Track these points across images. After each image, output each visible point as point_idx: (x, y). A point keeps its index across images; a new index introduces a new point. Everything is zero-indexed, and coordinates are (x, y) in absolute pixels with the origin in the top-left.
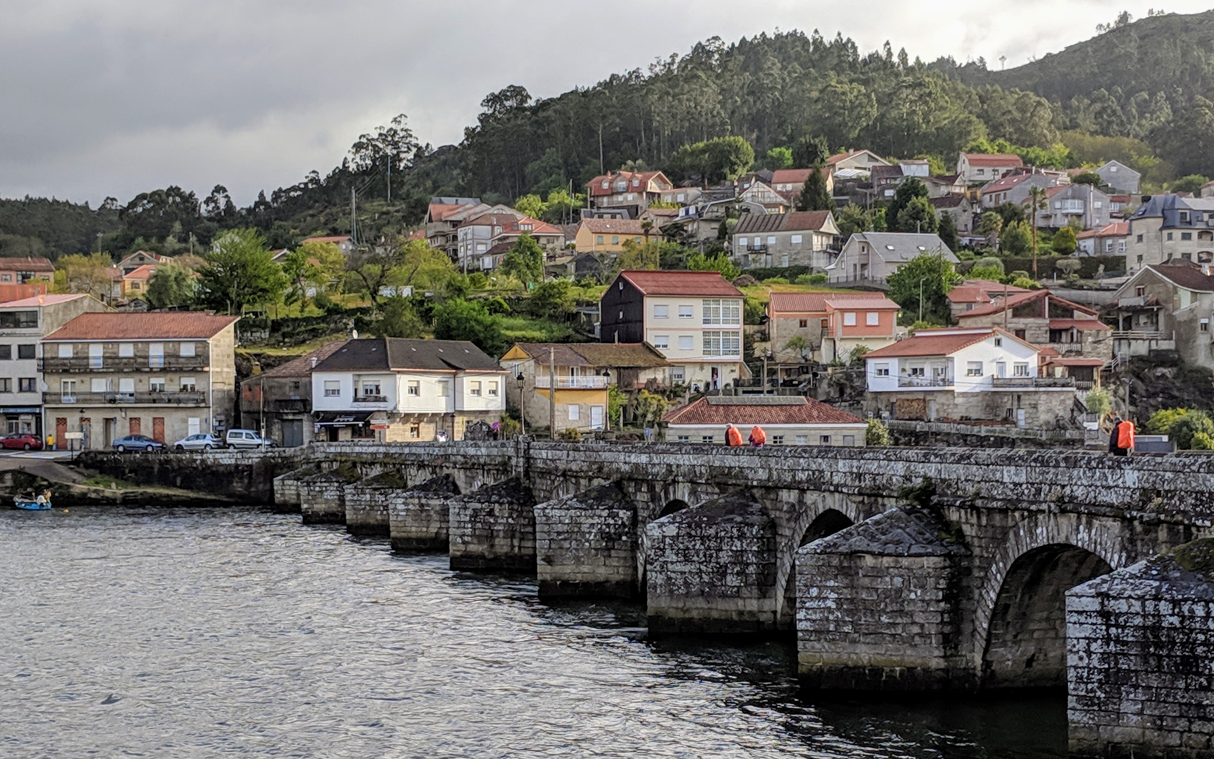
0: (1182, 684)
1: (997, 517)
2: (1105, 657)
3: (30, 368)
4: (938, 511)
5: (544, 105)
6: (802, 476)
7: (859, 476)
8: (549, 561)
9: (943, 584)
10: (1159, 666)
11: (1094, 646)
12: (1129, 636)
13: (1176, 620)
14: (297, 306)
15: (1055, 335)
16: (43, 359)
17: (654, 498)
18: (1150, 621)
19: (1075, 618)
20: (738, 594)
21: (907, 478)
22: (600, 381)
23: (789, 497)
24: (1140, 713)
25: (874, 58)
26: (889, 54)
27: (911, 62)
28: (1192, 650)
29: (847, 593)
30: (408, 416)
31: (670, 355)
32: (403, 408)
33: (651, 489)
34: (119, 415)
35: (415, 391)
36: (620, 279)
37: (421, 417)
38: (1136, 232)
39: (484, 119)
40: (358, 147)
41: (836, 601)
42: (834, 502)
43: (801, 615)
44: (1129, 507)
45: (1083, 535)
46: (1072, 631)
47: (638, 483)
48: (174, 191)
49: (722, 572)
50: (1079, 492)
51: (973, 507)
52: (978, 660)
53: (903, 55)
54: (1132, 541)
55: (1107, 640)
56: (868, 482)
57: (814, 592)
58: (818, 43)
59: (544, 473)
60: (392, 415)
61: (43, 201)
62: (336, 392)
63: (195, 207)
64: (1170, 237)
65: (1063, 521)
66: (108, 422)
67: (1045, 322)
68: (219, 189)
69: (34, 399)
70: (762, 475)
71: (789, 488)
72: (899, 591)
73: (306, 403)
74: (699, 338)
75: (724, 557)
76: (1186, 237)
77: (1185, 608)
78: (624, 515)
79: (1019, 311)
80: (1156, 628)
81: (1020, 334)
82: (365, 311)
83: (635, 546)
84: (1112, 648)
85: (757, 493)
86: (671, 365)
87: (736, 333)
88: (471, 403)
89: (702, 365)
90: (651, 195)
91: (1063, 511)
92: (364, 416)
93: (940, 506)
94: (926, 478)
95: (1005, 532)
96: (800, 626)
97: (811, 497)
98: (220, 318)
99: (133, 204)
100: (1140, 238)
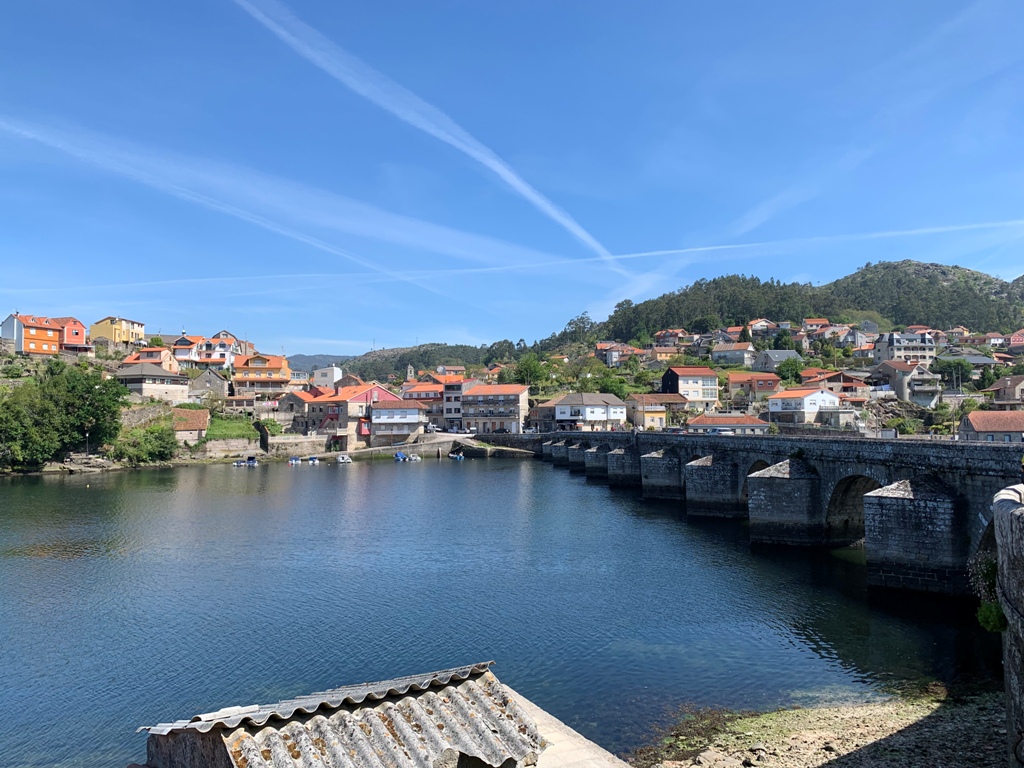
0: (915, 534)
1: (831, 464)
2: (881, 522)
3: (458, 405)
4: (805, 460)
5: (637, 307)
6: (748, 446)
7: (772, 447)
8: (646, 477)
9: (808, 490)
10: (905, 527)
11: (876, 517)
12: (891, 513)
13: (911, 507)
14: (549, 381)
15: (845, 389)
16: (463, 401)
17: (687, 454)
18: (900, 508)
19: (867, 505)
20: (722, 492)
21: (792, 448)
22: (663, 408)
23: (743, 454)
24: (897, 545)
25: (766, 284)
26: (773, 282)
27: (782, 285)
28: (920, 520)
29: (769, 494)
30: (590, 421)
31: (689, 398)
32: (588, 419)
33: (686, 450)
34: (488, 421)
35: (593, 412)
36: (669, 369)
37: (595, 421)
38: (877, 348)
39: (616, 312)
40: (570, 324)
41: (764, 496)
42: (761, 457)
43: (750, 502)
44: (887, 461)
45: (868, 471)
46: (867, 511)
47: (681, 448)
48: (506, 341)
49: (716, 483)
50: (866, 454)
51: (820, 460)
52: (824, 521)
53: (778, 282)
54: (890, 474)
55: (882, 515)
56: (775, 449)
57: (755, 492)
58: (744, 280)
59: (643, 444)
60: (584, 421)
61: (461, 346)
62: (564, 413)
63: (513, 346)
64: (892, 350)
65: (860, 466)
66: (484, 424)
67: (842, 384)
68: (522, 340)
69: (459, 415)
70: (732, 446)
71: (742, 451)
72: (790, 493)
73: (554, 417)
74: (701, 392)
75: (717, 478)
76: (899, 349)
77: (916, 503)
78: (676, 460)
79: (830, 380)
80: (904, 510)
81: (831, 389)
82: (574, 383)
83: (680, 472)
84: (884, 518)
85: (730, 453)
86: (690, 402)
87: (715, 390)
88: (613, 417)
89: (702, 402)
90: (680, 338)
91: (859, 462)
92: (575, 421)
93: (806, 459)
94: (800, 449)
95: (834, 469)
96: (750, 506)
97: (752, 455)
98: (523, 387)
99: (492, 347)
100: (879, 350)
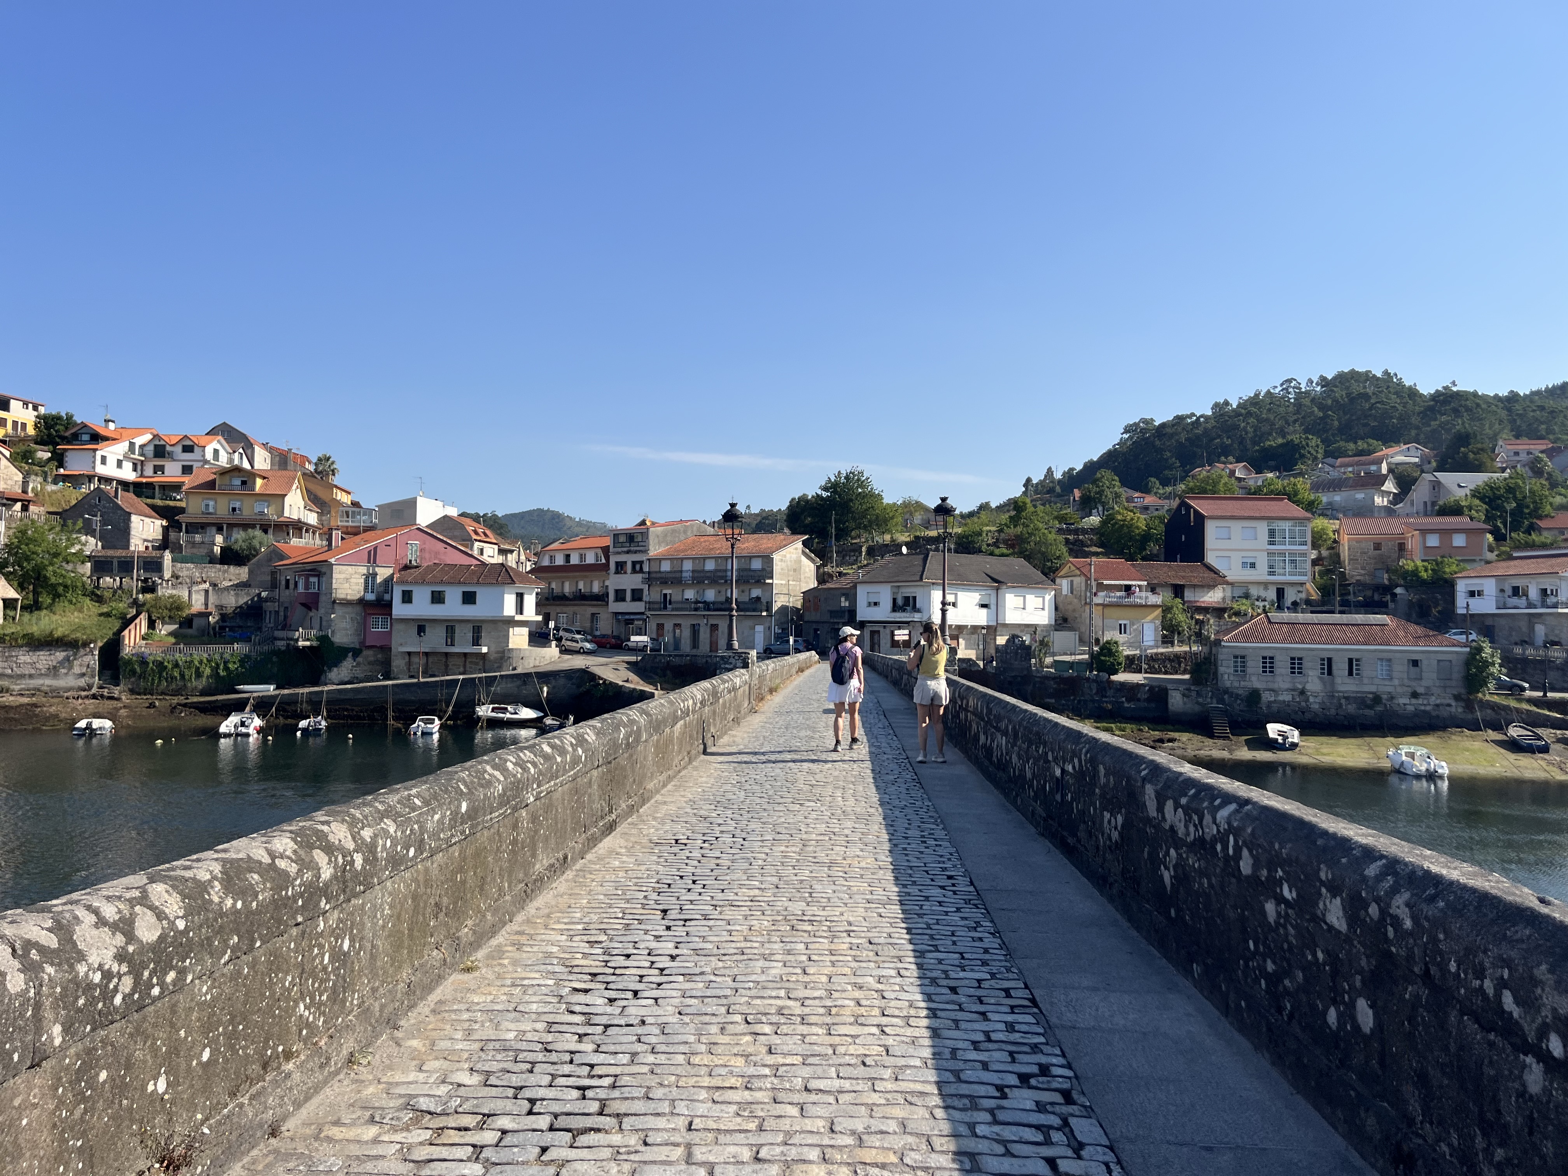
3: (638, 581)
16: (649, 573)
22: (1155, 598)
31: (1229, 574)
35: (949, 603)
37: (959, 629)
62: (877, 603)
69: (639, 607)
73: (851, 610)
74: (1263, 559)
86: (1231, 584)
87: (1304, 555)
88: (1015, 617)
89: (1266, 585)
